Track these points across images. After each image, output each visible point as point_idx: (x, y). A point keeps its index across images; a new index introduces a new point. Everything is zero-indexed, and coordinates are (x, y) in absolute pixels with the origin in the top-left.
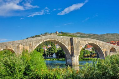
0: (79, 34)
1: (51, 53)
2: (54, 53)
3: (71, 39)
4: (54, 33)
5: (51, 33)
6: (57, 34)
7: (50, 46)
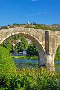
0: (56, 27)
1: (20, 49)
2: (24, 50)
3: (46, 33)
4: (25, 24)
5: (21, 24)
6: (28, 25)
7: (20, 41)
